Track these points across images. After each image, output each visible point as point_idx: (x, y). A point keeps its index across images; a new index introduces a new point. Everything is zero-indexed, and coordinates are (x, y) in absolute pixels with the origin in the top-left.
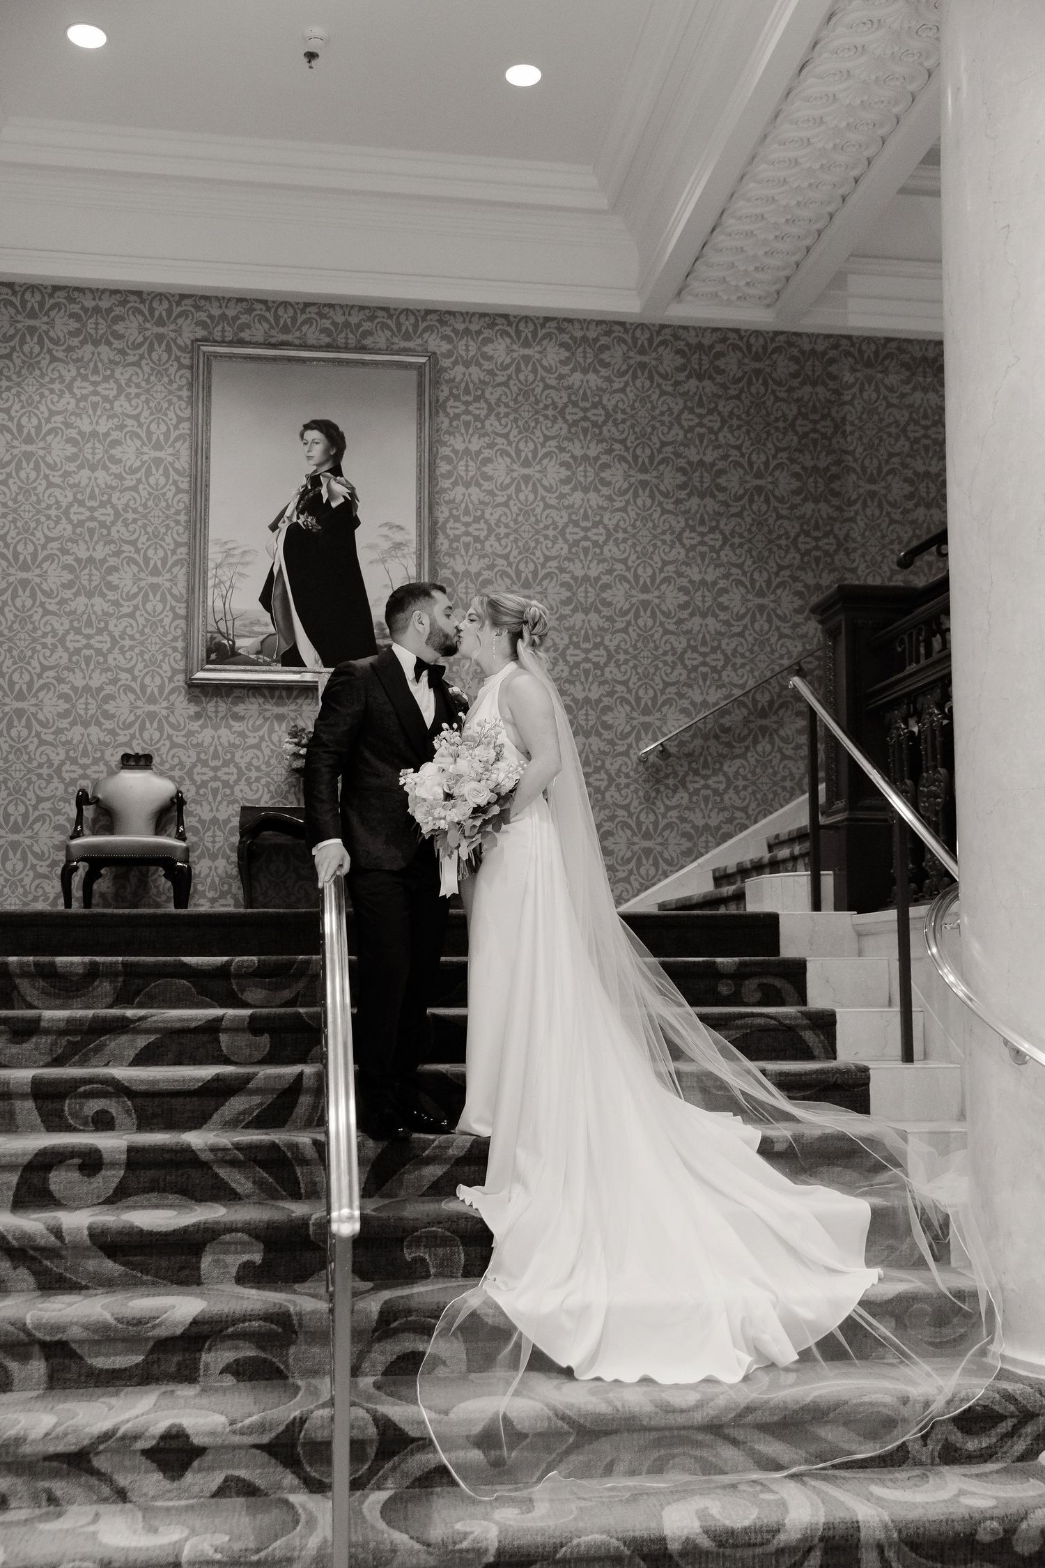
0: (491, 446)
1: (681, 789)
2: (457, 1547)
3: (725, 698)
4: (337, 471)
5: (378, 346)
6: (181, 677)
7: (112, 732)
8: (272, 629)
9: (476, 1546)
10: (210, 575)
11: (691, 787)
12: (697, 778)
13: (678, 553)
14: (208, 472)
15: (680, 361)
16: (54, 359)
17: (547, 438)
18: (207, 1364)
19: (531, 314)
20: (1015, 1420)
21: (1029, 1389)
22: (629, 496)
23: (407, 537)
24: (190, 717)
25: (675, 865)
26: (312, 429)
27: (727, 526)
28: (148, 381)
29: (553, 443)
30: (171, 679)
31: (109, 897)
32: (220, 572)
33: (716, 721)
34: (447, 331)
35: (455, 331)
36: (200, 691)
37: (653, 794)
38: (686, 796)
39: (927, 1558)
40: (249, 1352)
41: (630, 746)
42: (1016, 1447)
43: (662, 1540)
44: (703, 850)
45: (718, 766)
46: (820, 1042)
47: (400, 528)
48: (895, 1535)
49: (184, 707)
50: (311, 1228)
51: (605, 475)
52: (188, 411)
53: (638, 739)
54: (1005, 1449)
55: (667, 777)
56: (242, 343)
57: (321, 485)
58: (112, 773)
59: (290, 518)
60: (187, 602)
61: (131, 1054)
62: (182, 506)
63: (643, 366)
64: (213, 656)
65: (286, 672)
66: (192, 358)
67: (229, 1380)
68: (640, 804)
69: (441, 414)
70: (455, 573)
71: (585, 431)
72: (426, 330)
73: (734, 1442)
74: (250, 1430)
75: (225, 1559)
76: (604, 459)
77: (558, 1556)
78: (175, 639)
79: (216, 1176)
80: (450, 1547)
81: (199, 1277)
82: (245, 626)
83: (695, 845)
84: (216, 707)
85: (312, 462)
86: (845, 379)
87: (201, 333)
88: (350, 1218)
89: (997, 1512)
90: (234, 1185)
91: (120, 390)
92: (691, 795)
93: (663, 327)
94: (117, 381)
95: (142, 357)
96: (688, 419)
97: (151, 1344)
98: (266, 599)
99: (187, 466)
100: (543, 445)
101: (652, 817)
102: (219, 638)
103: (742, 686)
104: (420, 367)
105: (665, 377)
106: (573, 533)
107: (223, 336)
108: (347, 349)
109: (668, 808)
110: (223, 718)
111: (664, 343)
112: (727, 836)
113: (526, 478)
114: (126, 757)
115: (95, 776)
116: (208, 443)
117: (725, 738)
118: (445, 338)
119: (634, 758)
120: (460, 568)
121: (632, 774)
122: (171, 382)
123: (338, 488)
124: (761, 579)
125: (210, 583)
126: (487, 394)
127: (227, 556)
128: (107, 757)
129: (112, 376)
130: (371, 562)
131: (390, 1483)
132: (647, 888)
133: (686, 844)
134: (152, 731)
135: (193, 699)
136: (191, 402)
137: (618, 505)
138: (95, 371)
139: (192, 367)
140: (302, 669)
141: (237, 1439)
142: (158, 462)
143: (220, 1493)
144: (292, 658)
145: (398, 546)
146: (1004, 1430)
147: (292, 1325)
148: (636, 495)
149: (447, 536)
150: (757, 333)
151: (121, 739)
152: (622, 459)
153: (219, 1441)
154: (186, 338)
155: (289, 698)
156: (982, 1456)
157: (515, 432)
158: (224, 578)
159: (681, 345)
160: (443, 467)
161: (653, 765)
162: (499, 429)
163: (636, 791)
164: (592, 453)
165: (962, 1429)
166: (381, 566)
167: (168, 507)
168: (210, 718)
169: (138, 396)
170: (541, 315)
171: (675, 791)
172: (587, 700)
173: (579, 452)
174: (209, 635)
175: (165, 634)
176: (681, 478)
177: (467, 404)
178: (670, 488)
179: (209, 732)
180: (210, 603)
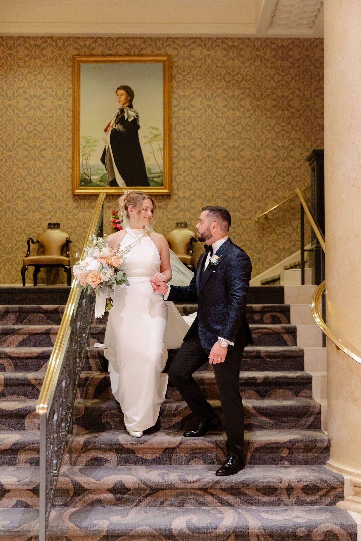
0: (194, 93)
1: (273, 233)
2: (92, 529)
3: (293, 194)
4: (131, 106)
5: (147, 54)
6: (70, 192)
7: (44, 215)
9: (99, 529)
10: (81, 151)
11: (278, 232)
12: (280, 229)
13: (273, 134)
14: (79, 109)
15: (274, 53)
16: (19, 66)
17: (217, 89)
18: (19, 459)
19: (210, 37)
20: (327, 490)
21: (332, 478)
22: (252, 111)
23: (159, 132)
24: (74, 208)
25: (270, 264)
26: (121, 89)
27: (293, 122)
28: (55, 73)
29: (220, 90)
30: (67, 193)
31: (44, 279)
32: (85, 149)
33: (289, 204)
34: (176, 45)
35: (179, 46)
36: (78, 197)
37: (262, 235)
38: (276, 236)
40: (35, 455)
41: (252, 216)
42: (327, 500)
43: (171, 530)
44: (282, 258)
45: (289, 223)
46: (290, 339)
47: (156, 129)
48: (263, 532)
49: (71, 204)
51: (242, 103)
52: (71, 85)
53: (256, 213)
54: (322, 501)
55: (267, 228)
56: (93, 55)
57: (124, 112)
58: (44, 231)
59: (112, 126)
60: (72, 162)
61: (17, 342)
62: (70, 123)
63: (258, 56)
64: (83, 183)
66: (73, 63)
67: (28, 465)
68: (256, 239)
69: (173, 80)
70: (179, 146)
71: (233, 85)
72: (167, 46)
73: (212, 495)
74: (26, 484)
75: (6, 530)
76: (242, 96)
77: (130, 534)
78: (68, 177)
79: (38, 389)
80: (89, 529)
81: (24, 427)
82: (95, 171)
83: (279, 256)
84: (85, 204)
85: (121, 103)
87: (76, 52)
88: (43, 408)
89: (305, 525)
91: (45, 77)
92: (278, 235)
93: (266, 39)
94: (43, 74)
95: (53, 63)
96: (277, 78)
98: (103, 160)
99: (71, 107)
100: (216, 91)
101: (261, 245)
102: (85, 176)
104: (164, 62)
105: (267, 60)
106: (228, 128)
107: (85, 53)
108: (135, 55)
109: (268, 241)
110: (87, 208)
111: (267, 46)
112: (293, 252)
113: (209, 106)
114: (50, 224)
115: (38, 232)
116: (80, 97)
117: (292, 211)
118: (175, 49)
119: (254, 221)
120: (181, 144)
122: (65, 73)
123: (132, 114)
124: (308, 144)
125: (81, 154)
126: (192, 71)
127: (87, 143)
128: (43, 224)
129: (42, 72)
131: (78, 505)
132: (259, 274)
133: (276, 256)
134: (59, 214)
135: (75, 201)
136: (73, 81)
137: (247, 115)
138: (35, 70)
139: (72, 67)
140: (118, 187)
141: (21, 487)
142: (60, 106)
143: (15, 506)
144: (113, 183)
145: (156, 136)
146: (322, 494)
148: (255, 111)
149: (176, 131)
150: (307, 39)
151: (48, 217)
152: (249, 96)
153: (14, 487)
154: (70, 55)
155: (113, 199)
156: (312, 503)
157: (204, 87)
158: (86, 152)
159: (274, 46)
160: (174, 103)
161: (262, 223)
162: (198, 86)
163: (255, 234)
164: (236, 94)
165: (305, 493)
166: (149, 145)
167: (64, 124)
168: (82, 208)
169: (52, 79)
170: (215, 37)
171: (271, 233)
172: (234, 197)
173: (231, 94)
174: (81, 175)
175: (64, 175)
176: (274, 103)
177: (184, 76)
178: (269, 107)
179: (82, 214)
180: (81, 162)
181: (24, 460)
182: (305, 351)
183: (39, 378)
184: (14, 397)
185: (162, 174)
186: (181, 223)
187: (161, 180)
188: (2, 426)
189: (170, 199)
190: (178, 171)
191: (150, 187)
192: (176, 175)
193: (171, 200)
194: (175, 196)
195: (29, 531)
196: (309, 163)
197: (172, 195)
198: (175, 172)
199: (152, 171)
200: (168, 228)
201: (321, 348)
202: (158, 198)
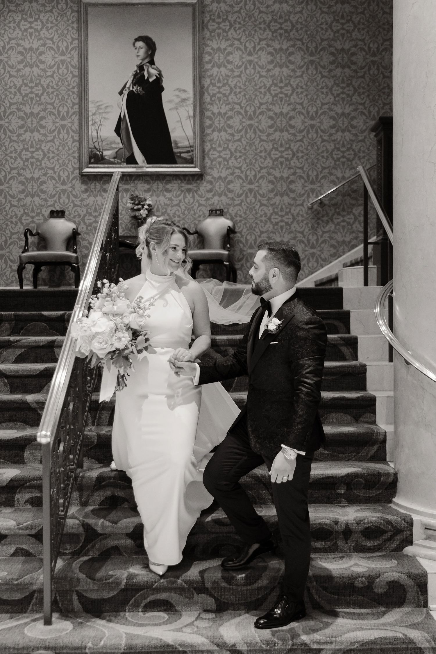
0: (232, 45)
1: (330, 223)
3: (354, 174)
4: (152, 62)
6: (77, 171)
7: (45, 200)
8: (121, 146)
9: (116, 581)
10: (90, 119)
11: (336, 221)
12: (339, 217)
13: (330, 98)
14: (87, 66)
16: (10, 11)
17: (261, 40)
18: (18, 499)
20: (392, 533)
21: (399, 519)
22: (304, 69)
23: (188, 96)
24: (82, 192)
25: (327, 261)
26: (139, 41)
27: (356, 83)
28: (57, 20)
29: (264, 42)
30: (73, 173)
32: (95, 117)
33: (349, 186)
36: (87, 178)
37: (316, 225)
38: (333, 226)
39: (330, 593)
40: (37, 494)
41: (304, 201)
42: (392, 545)
44: (342, 254)
45: (350, 210)
46: (350, 352)
47: (185, 91)
49: (79, 186)
51: (292, 58)
52: (77, 35)
53: (308, 196)
54: (386, 546)
55: (323, 216)
57: (144, 70)
58: (46, 220)
59: (129, 88)
60: (79, 133)
61: (14, 357)
62: (75, 84)
64: (92, 160)
65: (128, 167)
66: (78, 7)
67: (28, 506)
68: (309, 230)
69: (206, 30)
70: (213, 114)
71: (281, 35)
74: (26, 528)
76: (291, 50)
77: (154, 587)
78: (74, 152)
80: (104, 581)
81: (24, 460)
82: (108, 144)
83: (338, 251)
84: (95, 186)
85: (139, 58)
88: (46, 436)
89: (365, 574)
91: (43, 25)
92: (336, 225)
94: (41, 21)
96: (336, 26)
98: (118, 130)
99: (77, 64)
100: (259, 44)
101: (315, 237)
102: (95, 151)
104: (193, 5)
105: (323, 3)
106: (275, 90)
109: (324, 232)
110: (98, 191)
112: (354, 246)
113: (250, 62)
114: (52, 212)
115: (38, 222)
116: (87, 51)
117: (353, 195)
119: (306, 207)
120: (216, 111)
121: (305, 215)
122: (68, 20)
123: (153, 71)
124: (374, 110)
125: (90, 123)
126: (229, 18)
127: (98, 109)
128: (43, 212)
129: (39, 18)
130: (170, 109)
131: (90, 553)
132: (313, 273)
133: (333, 251)
134: (64, 199)
135: (83, 182)
136: (79, 30)
137: (298, 74)
138: (31, 16)
139: (78, 12)
140: (136, 166)
141: (20, 532)
142: (63, 62)
143: (14, 555)
144: (131, 160)
145: (184, 100)
146: (386, 537)
148: (308, 69)
149: (209, 94)
151: (50, 203)
152: (300, 49)
153: (12, 532)
155: (130, 180)
156: (374, 549)
157: (244, 37)
158: (97, 120)
160: (207, 58)
161: (316, 210)
162: (236, 36)
163: (307, 224)
164: (285, 47)
165: (365, 536)
166: (175, 111)
167: (69, 85)
168: (92, 191)
169: (52, 28)
171: (327, 223)
172: (282, 178)
173: (278, 47)
174: (90, 150)
175: (69, 150)
176: (332, 59)
177: (219, 23)
178: (326, 64)
179: (92, 199)
180: (90, 133)
181: (25, 500)
182: (367, 367)
183: (41, 401)
184: (11, 424)
185: (192, 149)
186: (216, 210)
187: (190, 156)
189: (202, 179)
190: (211, 145)
192: (210, 150)
193: (203, 181)
194: (209, 177)
195: (31, 584)
196: (374, 134)
197: (205, 175)
198: (208, 146)
199: (180, 145)
200: (200, 216)
201: (387, 363)
202: (187, 178)
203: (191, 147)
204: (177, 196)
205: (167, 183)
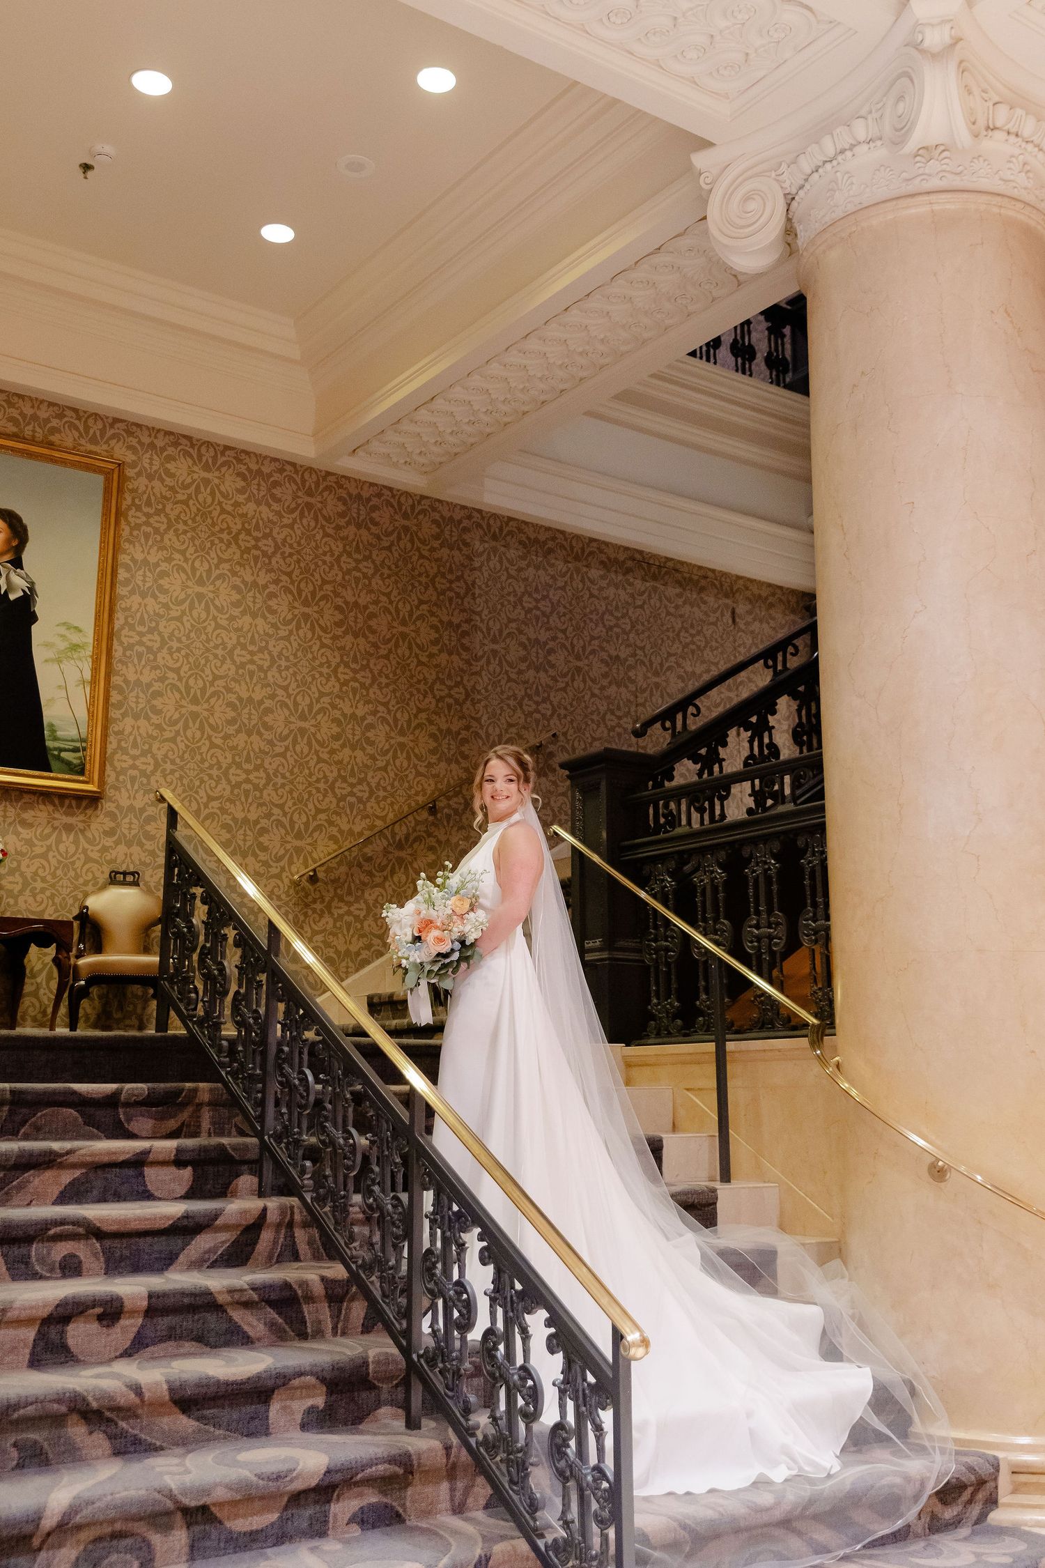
0: (169, 560)
1: (326, 915)
3: (370, 829)
4: (17, 564)
5: (65, 444)
11: (336, 912)
12: (341, 904)
13: (333, 686)
15: (341, 507)
17: (221, 561)
18: (335, 1515)
19: (212, 440)
20: (974, 1489)
22: (292, 626)
23: (84, 640)
27: (375, 665)
29: (226, 566)
33: (360, 851)
34: (133, 442)
37: (302, 918)
38: (331, 921)
40: (372, 1497)
41: (283, 869)
42: (973, 1513)
45: (359, 893)
47: (77, 629)
50: (371, 1367)
51: (273, 604)
53: (291, 862)
54: (967, 1515)
55: (314, 901)
57: (1, 575)
61: (56, 1191)
63: (309, 506)
67: (355, 1530)
69: (124, 522)
70: (126, 681)
71: (256, 558)
72: (113, 436)
76: (272, 588)
79: (230, 1320)
81: (268, 1427)
86: (476, 547)
90: (246, 1328)
92: (335, 921)
93: (328, 474)
96: (347, 563)
97: (286, 1499)
100: (217, 567)
103: (383, 819)
104: (107, 473)
105: (328, 520)
106: (240, 656)
108: (32, 441)
111: (328, 488)
112: (366, 962)
113: (200, 596)
117: (367, 866)
118: (130, 447)
119: (286, 881)
120: (132, 677)
121: (283, 896)
123: (17, 581)
124: (403, 718)
126: (168, 510)
130: (46, 661)
137: (282, 633)
145: (75, 647)
146: (968, 1498)
147: (412, 1465)
148: (298, 627)
149: (122, 644)
150: (407, 494)
152: (288, 590)
157: (191, 550)
159: (343, 493)
160: (122, 574)
161: (303, 889)
162: (177, 545)
164: (261, 581)
165: (944, 1502)
166: (56, 666)
170: (222, 443)
171: (321, 914)
172: (246, 821)
173: (249, 579)
176: (339, 617)
177: (148, 515)
178: (328, 624)
185: (84, 745)
186: (125, 874)
187: (80, 758)
188: (212, 1429)
189: (96, 808)
190: (119, 741)
191: (52, 775)
192: (116, 752)
193: (98, 812)
194: (109, 804)
197: (103, 799)
198: (114, 743)
199: (59, 734)
200: (86, 883)
202: (67, 802)
203: (82, 740)
204: (44, 838)
205: (24, 809)
